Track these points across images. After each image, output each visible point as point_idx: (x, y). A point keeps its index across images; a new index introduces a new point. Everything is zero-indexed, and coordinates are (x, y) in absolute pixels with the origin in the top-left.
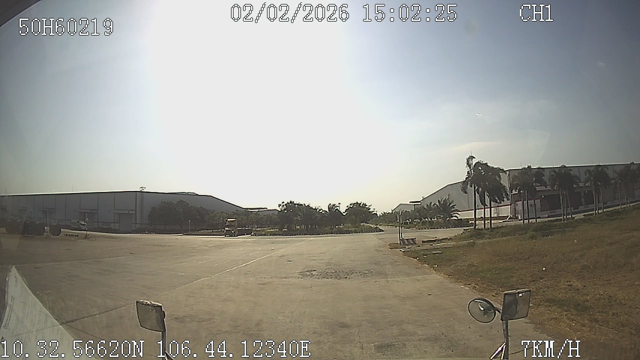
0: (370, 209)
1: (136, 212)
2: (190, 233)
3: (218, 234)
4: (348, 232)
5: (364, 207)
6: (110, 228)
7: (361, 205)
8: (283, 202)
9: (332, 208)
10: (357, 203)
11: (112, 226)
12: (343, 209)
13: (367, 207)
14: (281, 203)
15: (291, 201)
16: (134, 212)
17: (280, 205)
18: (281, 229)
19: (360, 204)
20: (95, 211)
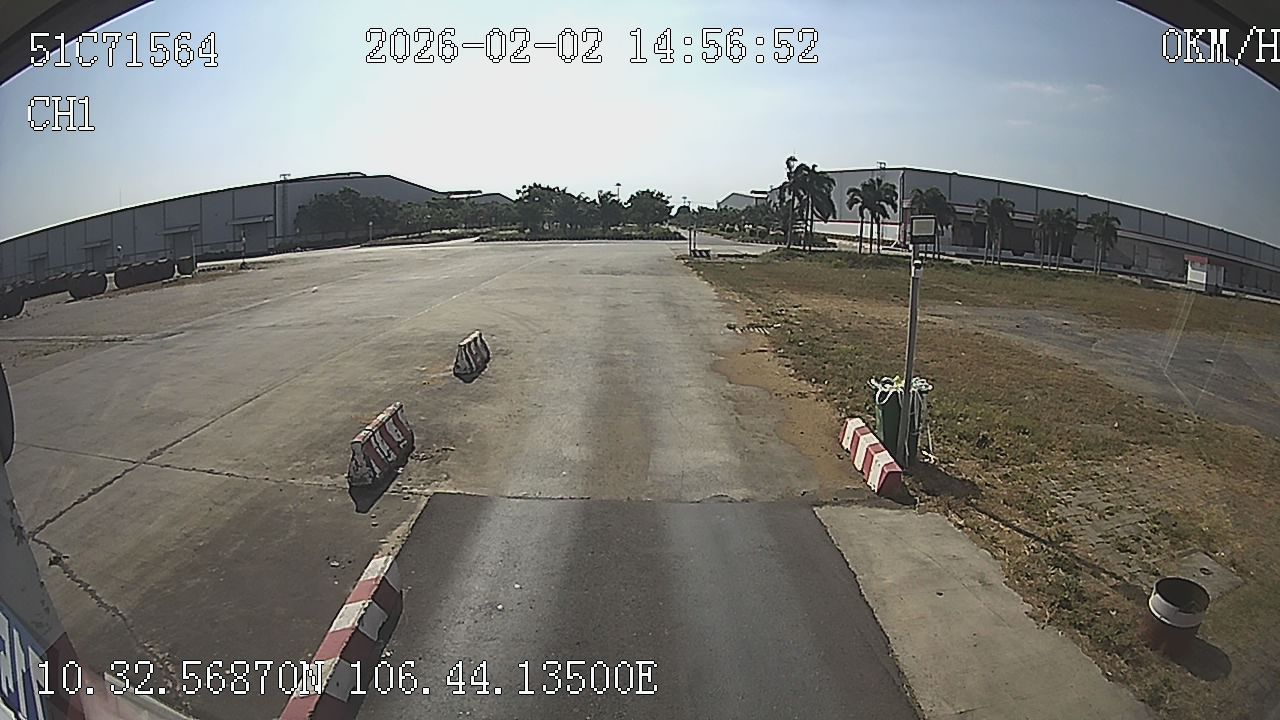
0: (668, 202)
1: (275, 219)
2: (373, 242)
3: (420, 240)
4: (630, 238)
5: (658, 199)
6: (227, 251)
7: (654, 195)
8: (524, 187)
9: (604, 197)
10: (648, 191)
11: (230, 248)
12: (624, 198)
13: (664, 198)
14: (520, 188)
15: (535, 184)
16: (271, 218)
17: (518, 192)
18: (521, 231)
19: (653, 193)
20: (196, 228)
